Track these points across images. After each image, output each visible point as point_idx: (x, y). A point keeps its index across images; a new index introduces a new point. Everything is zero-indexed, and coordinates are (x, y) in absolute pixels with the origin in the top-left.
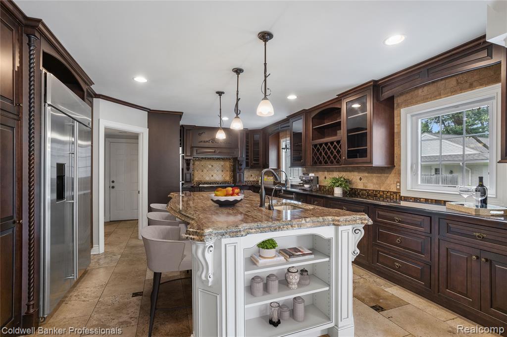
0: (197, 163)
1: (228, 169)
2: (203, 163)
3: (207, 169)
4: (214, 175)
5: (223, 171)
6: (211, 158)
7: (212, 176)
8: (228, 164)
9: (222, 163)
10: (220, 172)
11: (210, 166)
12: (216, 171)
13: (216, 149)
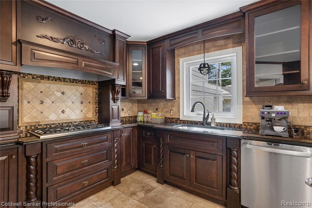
0: (27, 85)
1: (90, 99)
2: (43, 86)
3: (53, 98)
4: (67, 111)
5: (82, 103)
6: (59, 79)
7: (63, 112)
8: (91, 91)
9: (81, 89)
10: (78, 104)
11: (59, 94)
12: (70, 103)
13: (80, 59)
